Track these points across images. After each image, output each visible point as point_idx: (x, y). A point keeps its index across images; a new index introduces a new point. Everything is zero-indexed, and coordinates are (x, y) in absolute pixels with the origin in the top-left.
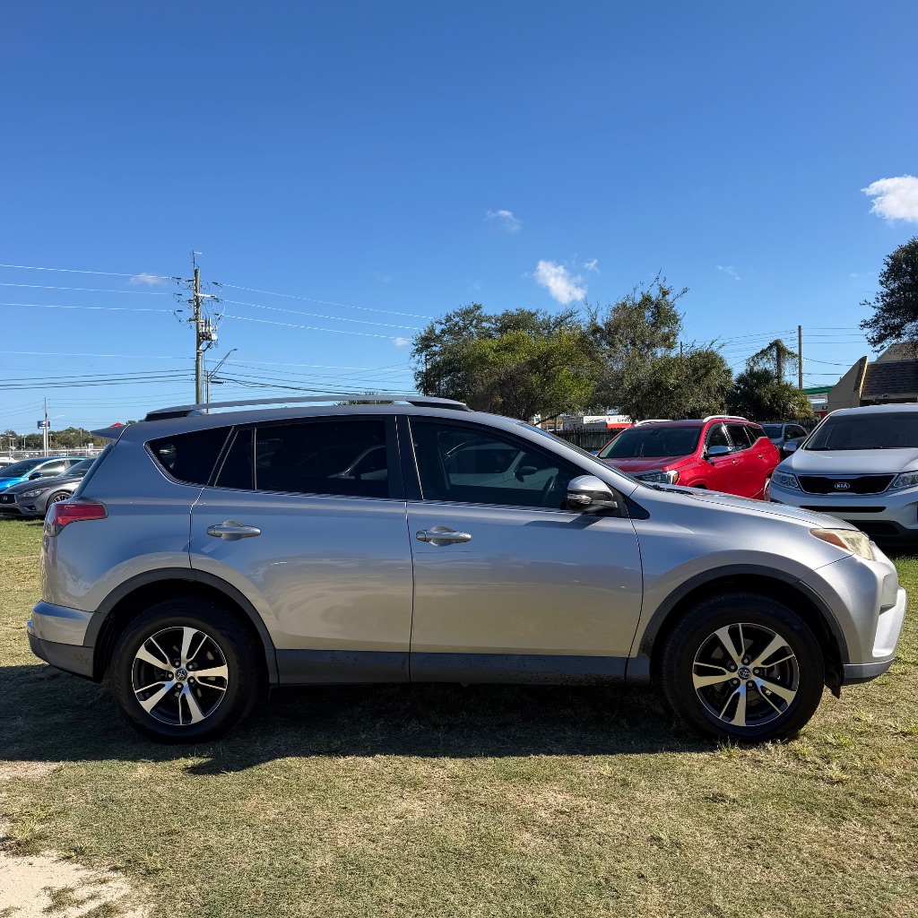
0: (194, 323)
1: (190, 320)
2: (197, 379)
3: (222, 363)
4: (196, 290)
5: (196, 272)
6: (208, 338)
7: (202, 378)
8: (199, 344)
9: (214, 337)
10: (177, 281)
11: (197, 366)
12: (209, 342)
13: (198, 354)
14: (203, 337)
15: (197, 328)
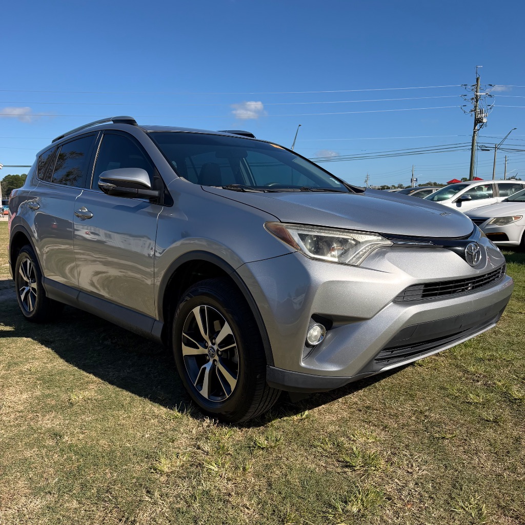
0: (473, 113)
1: (472, 111)
2: (472, 149)
3: (505, 138)
4: (477, 91)
5: (477, 79)
6: (481, 122)
7: (475, 148)
8: (475, 125)
9: (485, 120)
10: (465, 87)
11: (473, 140)
12: (481, 124)
13: (474, 132)
14: (478, 121)
15: (475, 115)
